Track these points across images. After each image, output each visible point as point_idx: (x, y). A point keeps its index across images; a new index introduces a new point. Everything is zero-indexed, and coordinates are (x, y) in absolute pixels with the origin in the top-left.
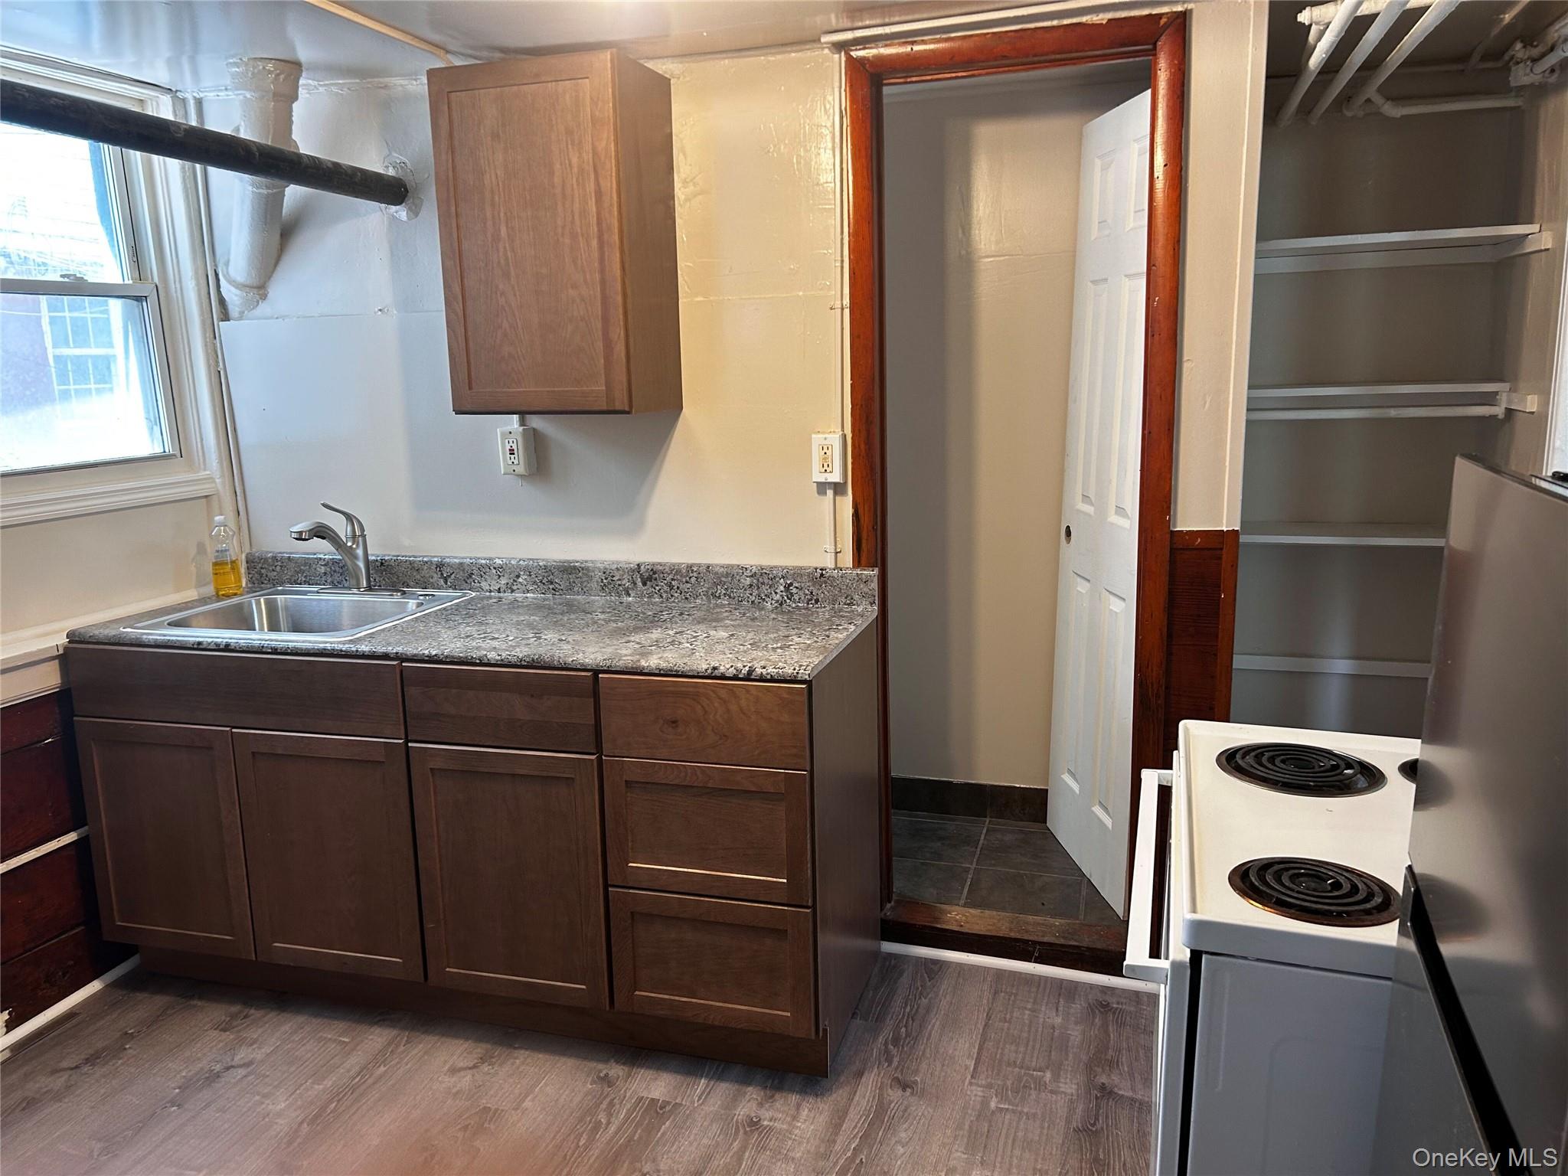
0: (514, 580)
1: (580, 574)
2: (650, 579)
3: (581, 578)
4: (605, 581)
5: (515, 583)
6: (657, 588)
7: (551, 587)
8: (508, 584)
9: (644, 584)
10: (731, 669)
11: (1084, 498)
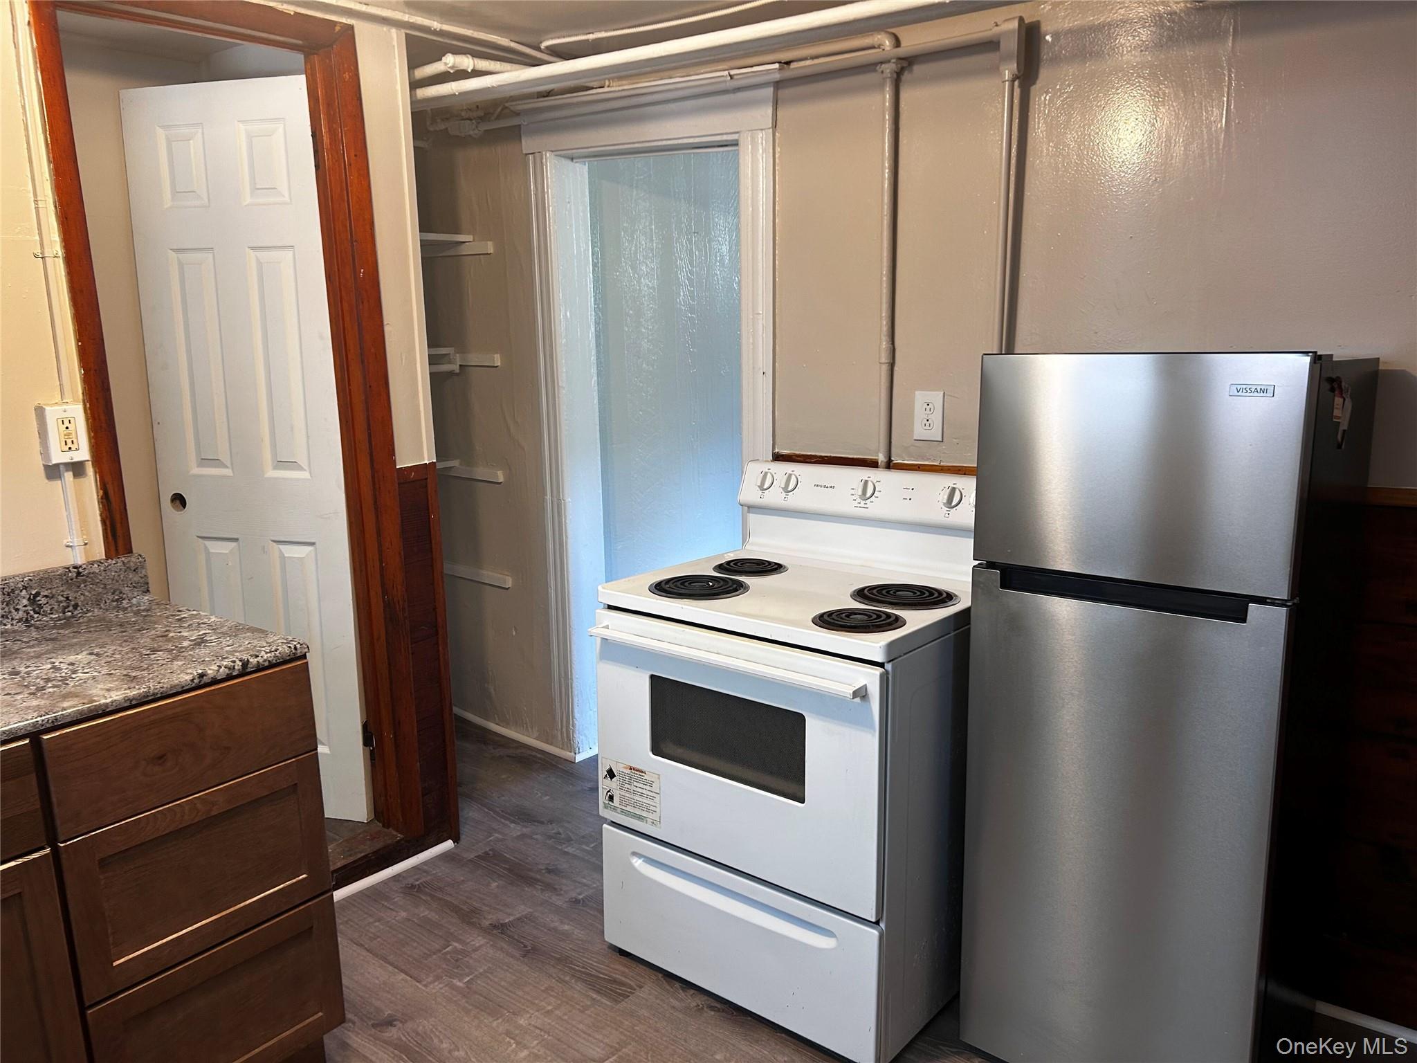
10: (221, 670)
11: (204, 461)
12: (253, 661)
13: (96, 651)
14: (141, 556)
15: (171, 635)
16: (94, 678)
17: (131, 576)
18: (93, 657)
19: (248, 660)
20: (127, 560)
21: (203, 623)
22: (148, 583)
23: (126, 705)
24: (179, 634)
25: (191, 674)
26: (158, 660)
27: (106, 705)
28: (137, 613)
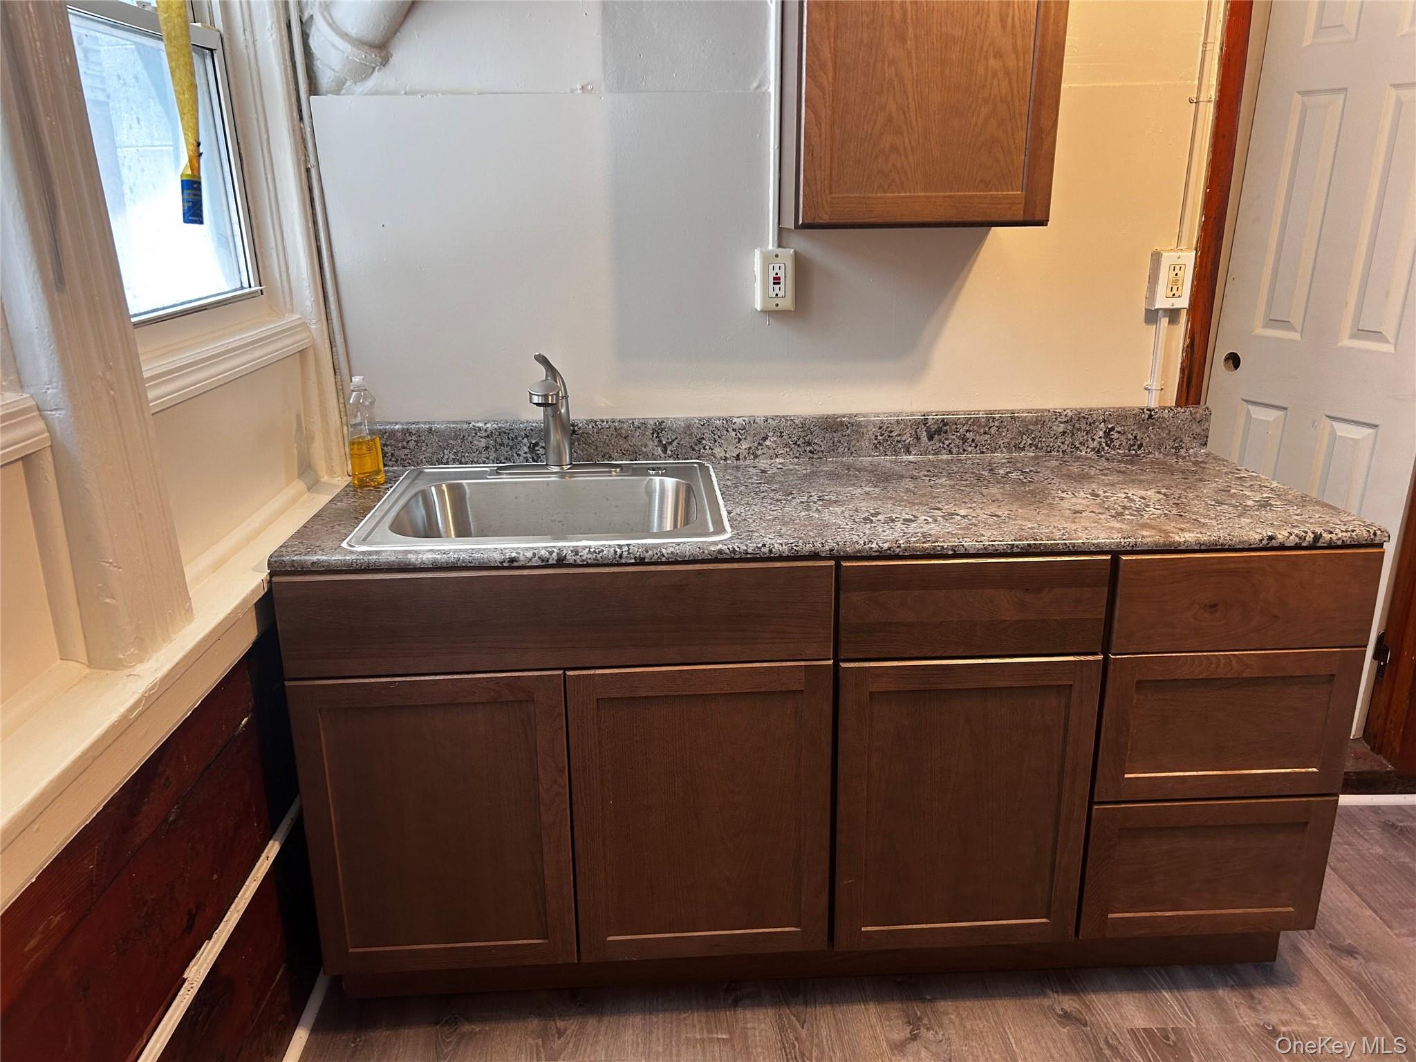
0: (759, 443)
1: (848, 431)
2: (938, 431)
3: (849, 435)
4: (880, 438)
5: (760, 447)
6: (947, 442)
7: (808, 449)
8: (750, 448)
9: (931, 438)
10: (1291, 537)
11: (1272, 322)
12: (1327, 536)
13: (1163, 491)
14: (1208, 409)
15: (1233, 491)
16: (1166, 515)
17: (1194, 427)
18: (1161, 496)
19: (1321, 535)
20: (1195, 411)
21: (1264, 486)
22: (1207, 437)
23: (1196, 548)
24: (1241, 492)
25: (1261, 534)
26: (1224, 513)
27: (1179, 543)
28: (1196, 463)
